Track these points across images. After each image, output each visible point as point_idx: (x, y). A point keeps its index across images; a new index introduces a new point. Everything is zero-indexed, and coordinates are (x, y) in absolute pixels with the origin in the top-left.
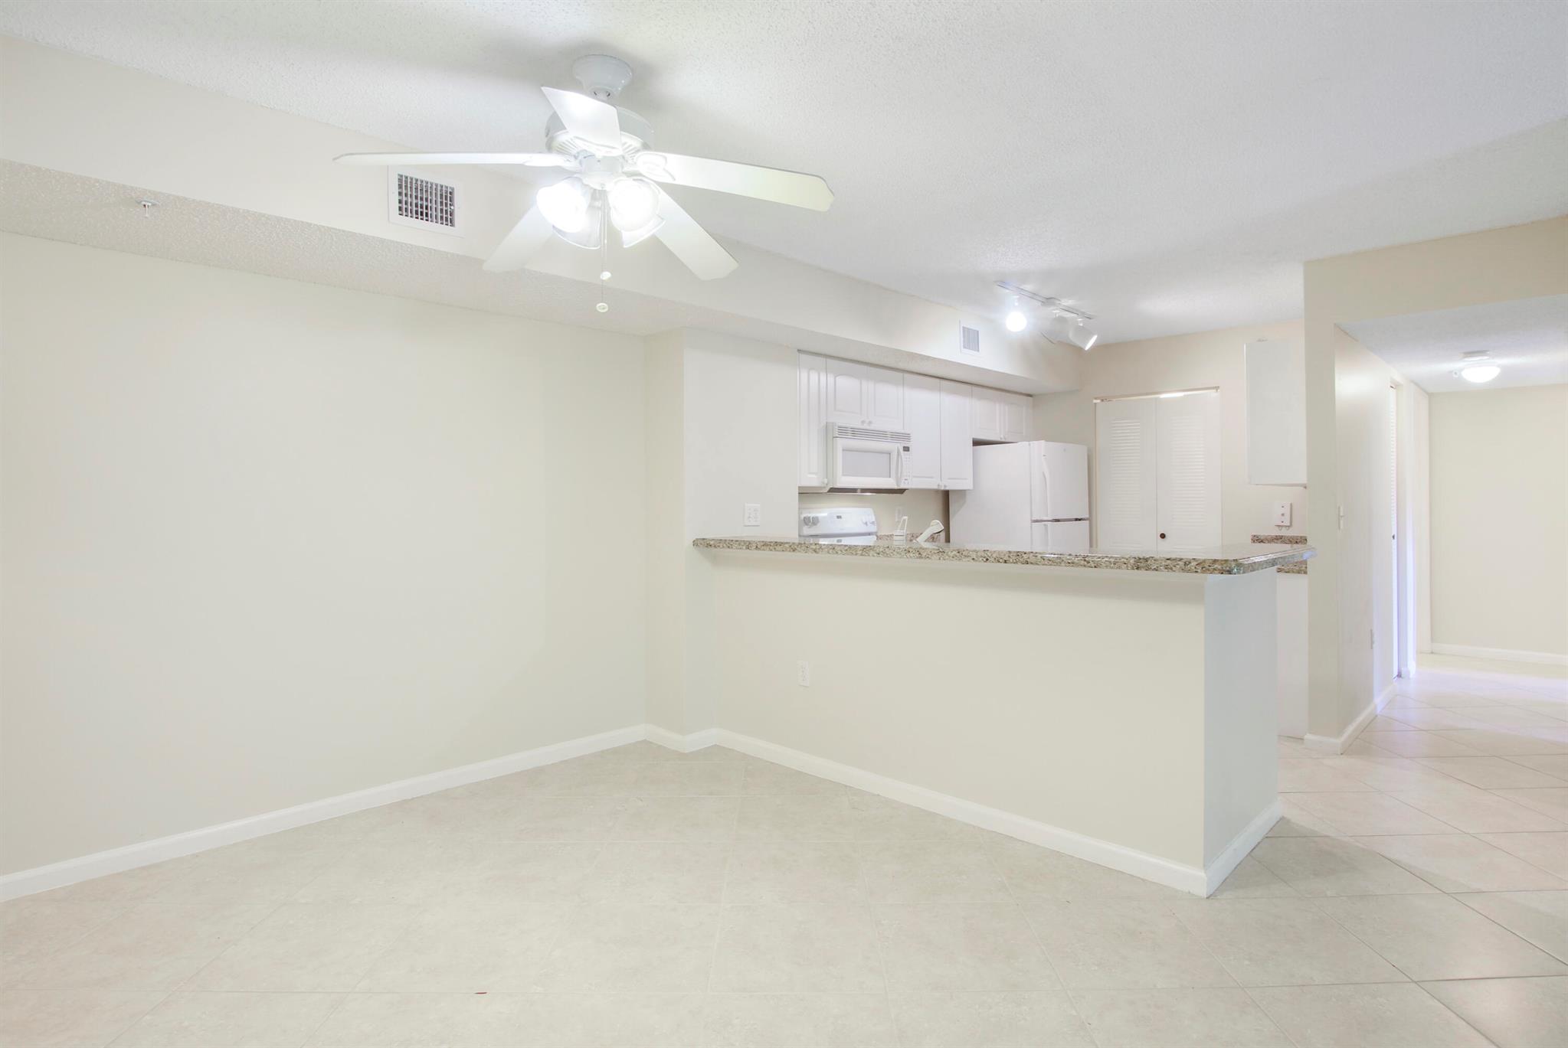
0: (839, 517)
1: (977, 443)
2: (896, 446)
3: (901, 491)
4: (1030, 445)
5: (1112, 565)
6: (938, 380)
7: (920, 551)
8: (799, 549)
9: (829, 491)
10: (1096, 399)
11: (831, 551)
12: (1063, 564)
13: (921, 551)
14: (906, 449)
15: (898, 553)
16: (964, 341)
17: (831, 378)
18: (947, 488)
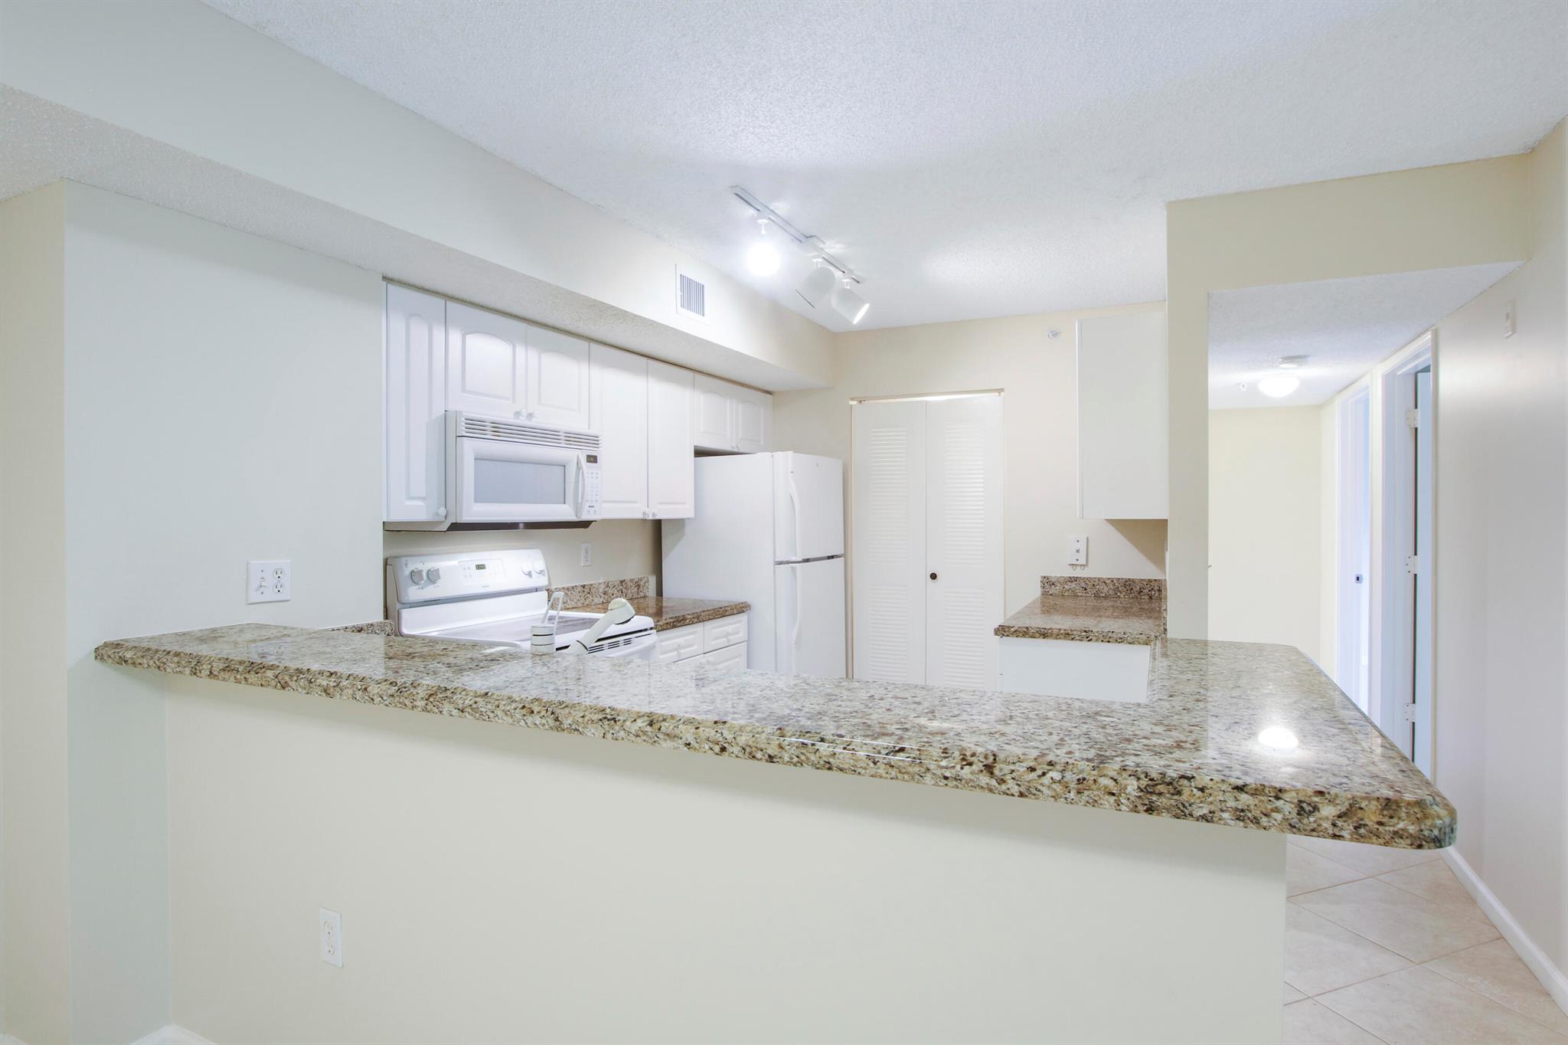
0: (480, 567)
1: (700, 453)
2: (573, 455)
3: (585, 524)
4: (772, 456)
5: (1072, 795)
6: (644, 360)
7: (558, 711)
8: (293, 684)
9: (449, 530)
10: (852, 399)
11: (359, 694)
12: (928, 777)
13: (562, 713)
14: (592, 459)
15: (506, 712)
16: (682, 297)
17: (455, 337)
18: (657, 518)
